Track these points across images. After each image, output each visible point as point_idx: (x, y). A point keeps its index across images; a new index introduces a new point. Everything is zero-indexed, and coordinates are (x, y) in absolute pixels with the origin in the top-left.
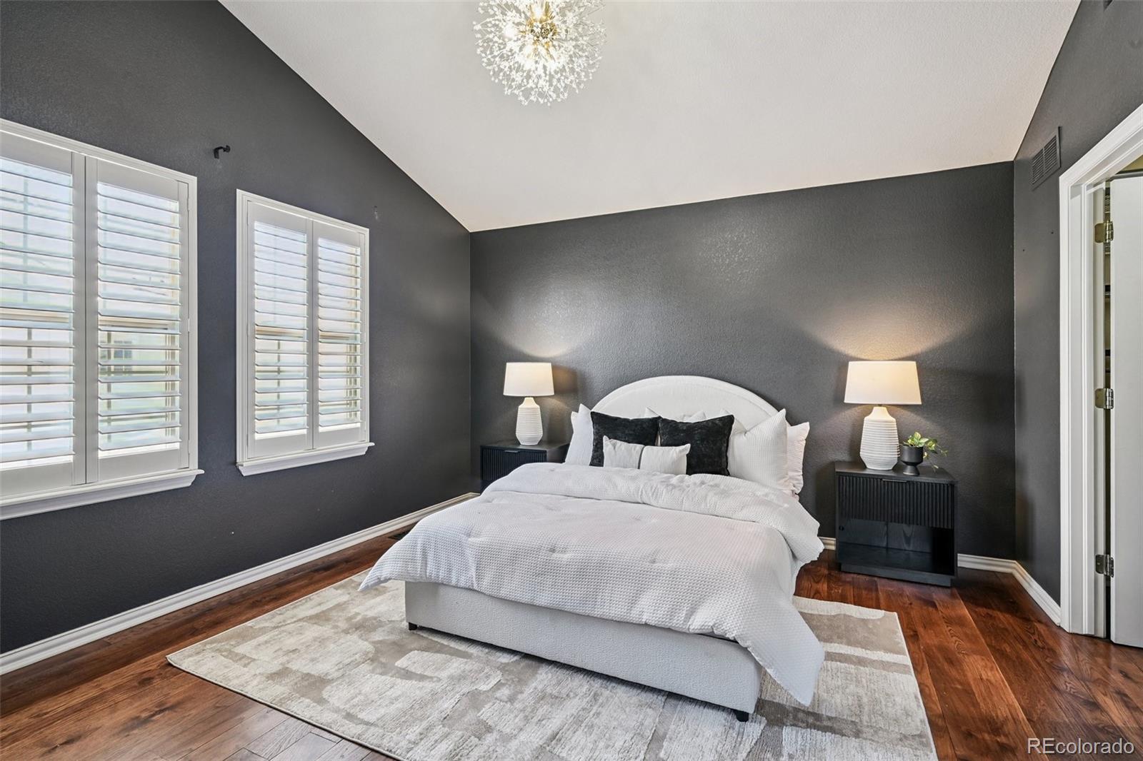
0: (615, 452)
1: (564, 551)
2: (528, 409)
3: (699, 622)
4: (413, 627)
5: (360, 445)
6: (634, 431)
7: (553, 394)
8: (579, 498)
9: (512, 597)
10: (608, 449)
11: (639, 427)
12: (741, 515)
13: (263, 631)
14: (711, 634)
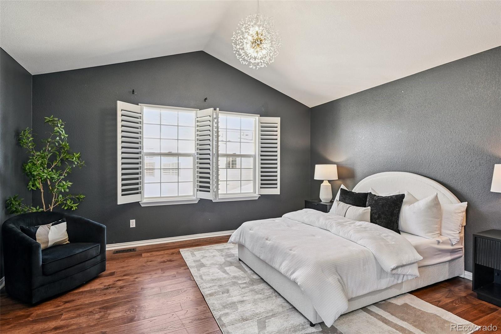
2: (325, 186)
3: (293, 277)
4: (240, 260)
7: (338, 179)
13: (205, 249)
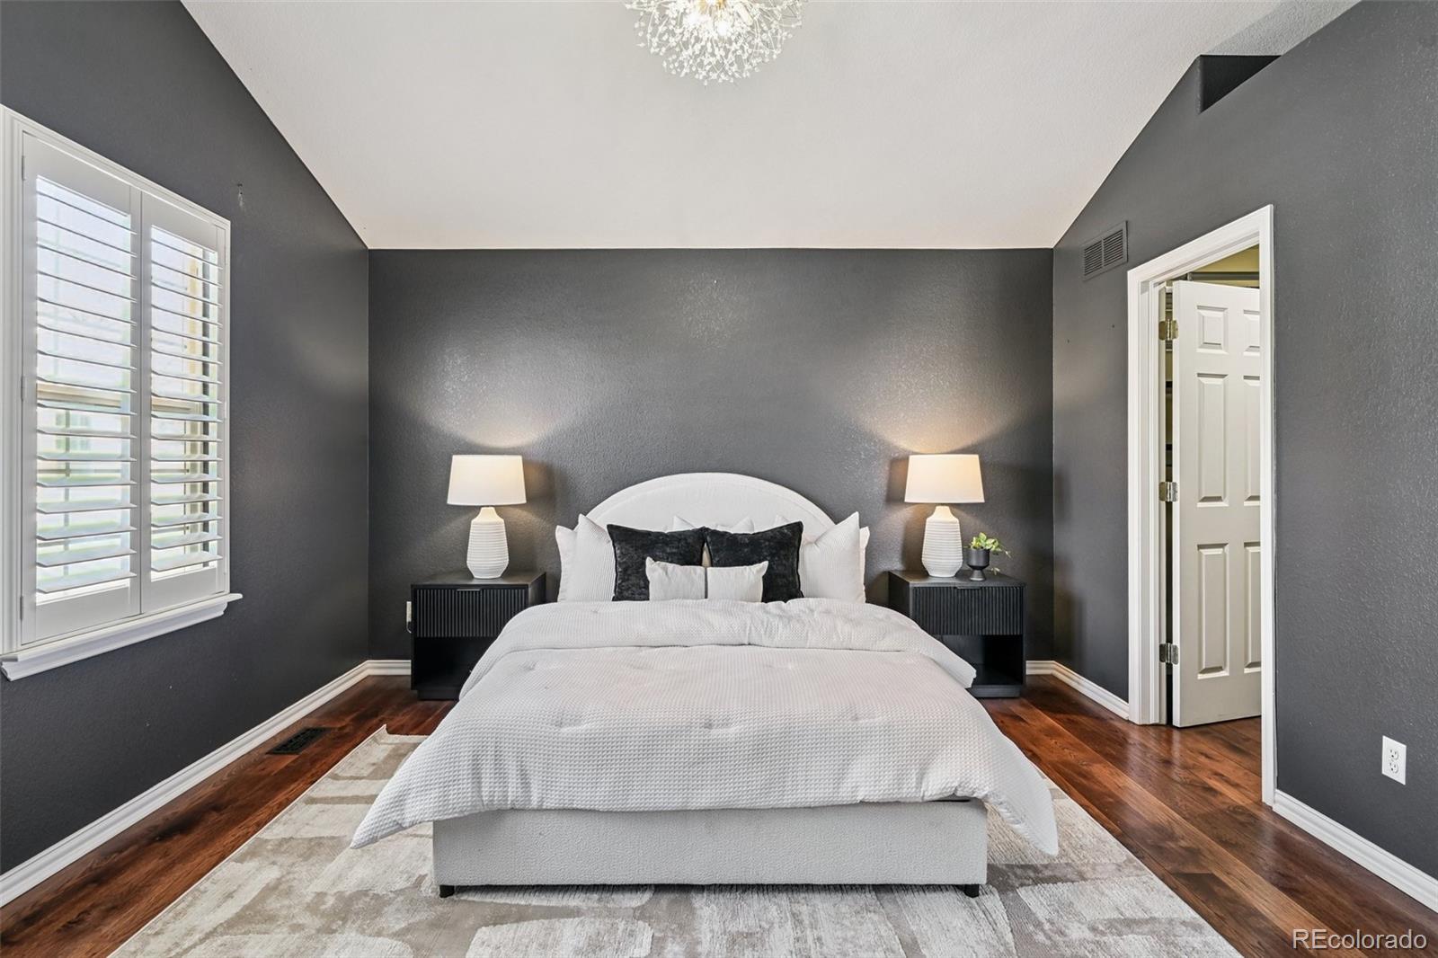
0: (669, 579)
1: (726, 723)
2: (490, 524)
3: (936, 784)
4: (448, 890)
5: (215, 600)
6: (678, 548)
7: (524, 501)
8: (659, 647)
9: (650, 806)
10: (656, 574)
11: (683, 543)
12: (885, 644)
14: (952, 798)
